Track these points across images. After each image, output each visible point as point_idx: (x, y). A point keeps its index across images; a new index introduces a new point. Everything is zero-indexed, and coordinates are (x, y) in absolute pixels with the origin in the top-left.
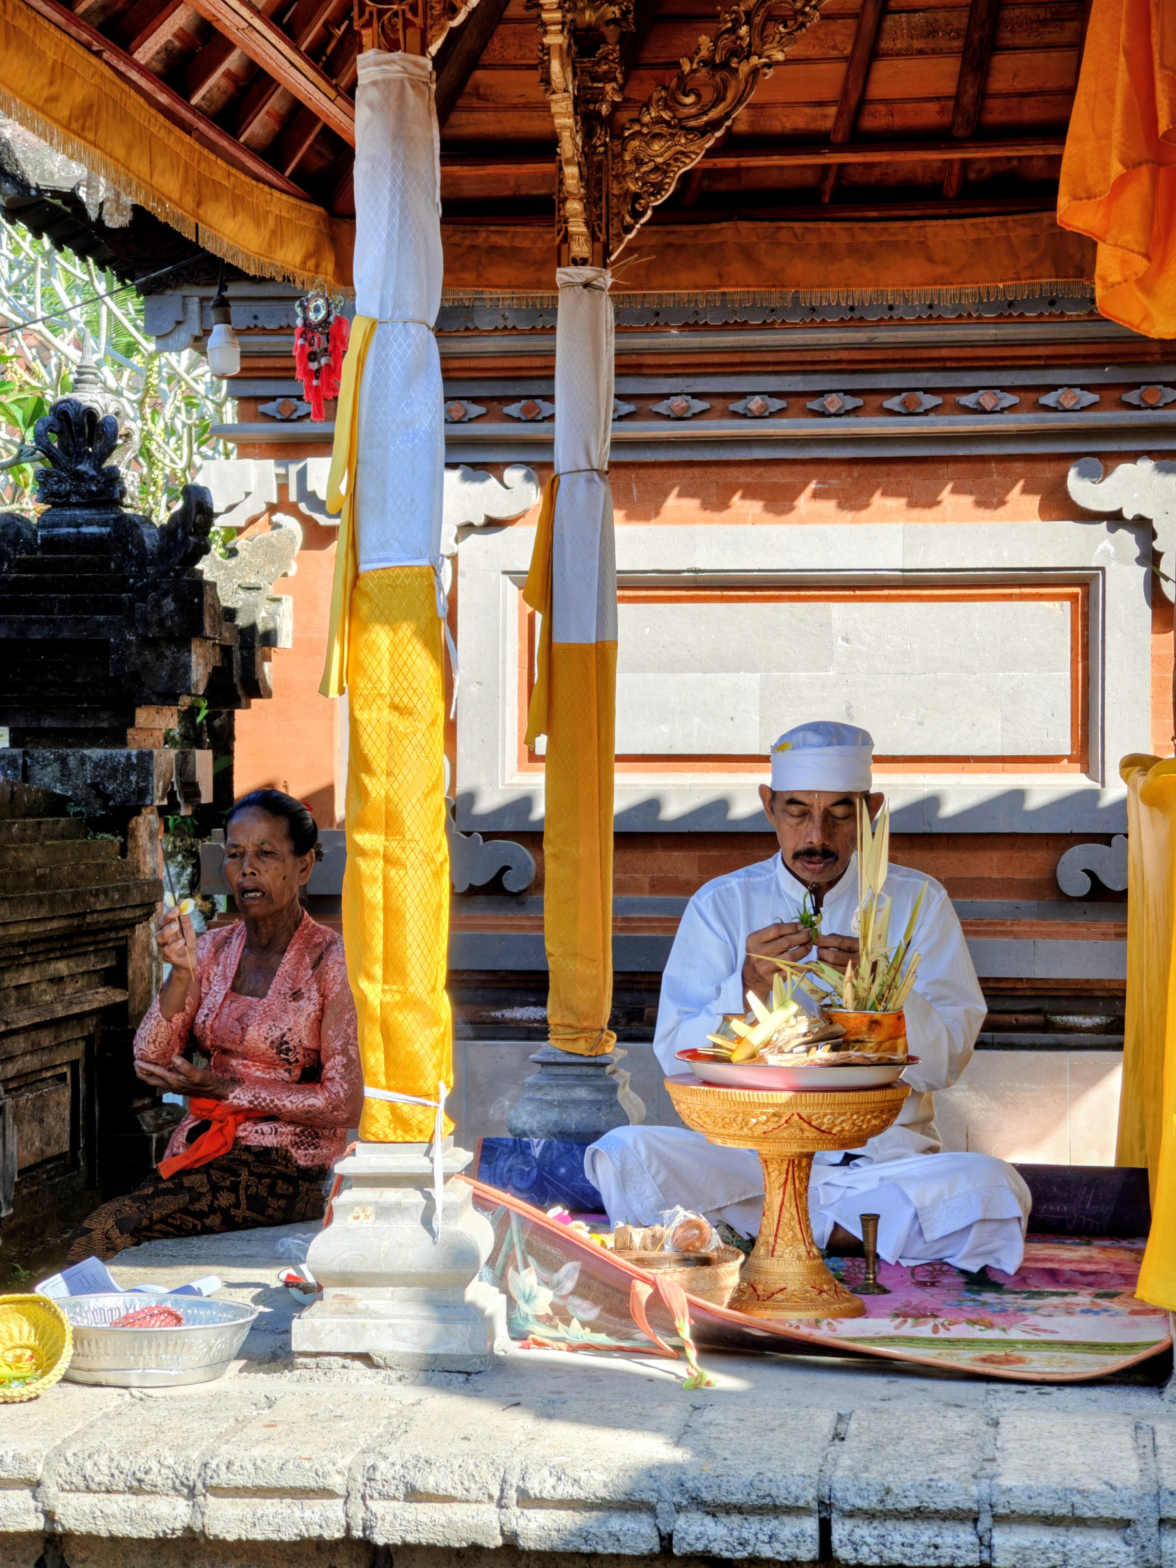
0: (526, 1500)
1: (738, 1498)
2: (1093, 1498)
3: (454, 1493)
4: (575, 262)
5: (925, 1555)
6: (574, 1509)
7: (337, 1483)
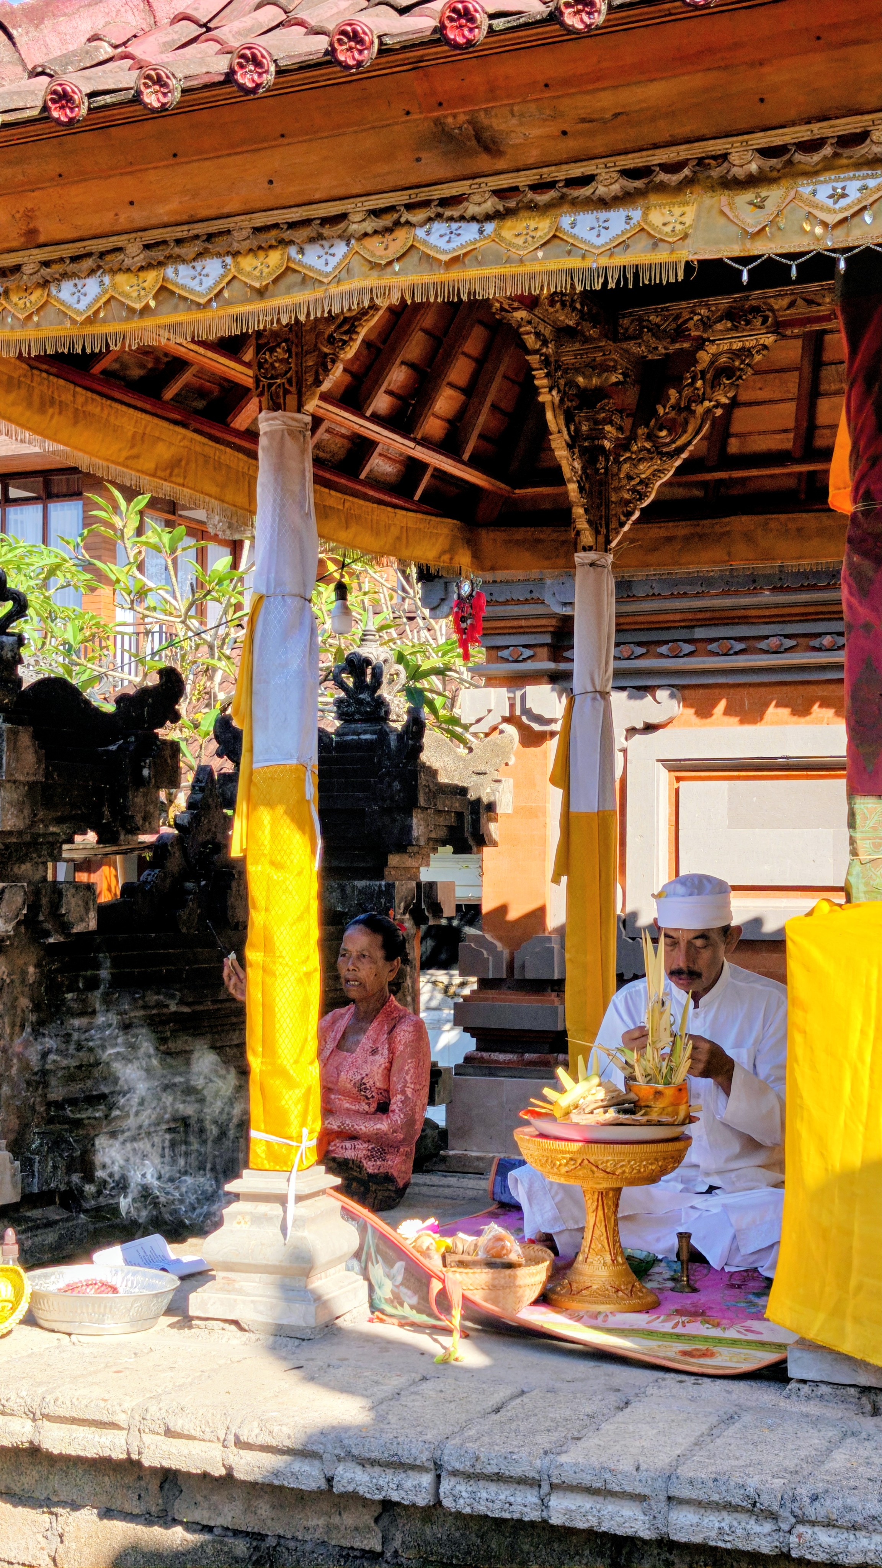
0: (240, 1444)
1: (375, 1455)
2: (619, 1476)
3: (193, 1433)
4: (585, 549)
5: (502, 1509)
6: (272, 1453)
7: (121, 1419)
